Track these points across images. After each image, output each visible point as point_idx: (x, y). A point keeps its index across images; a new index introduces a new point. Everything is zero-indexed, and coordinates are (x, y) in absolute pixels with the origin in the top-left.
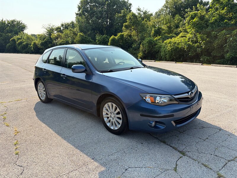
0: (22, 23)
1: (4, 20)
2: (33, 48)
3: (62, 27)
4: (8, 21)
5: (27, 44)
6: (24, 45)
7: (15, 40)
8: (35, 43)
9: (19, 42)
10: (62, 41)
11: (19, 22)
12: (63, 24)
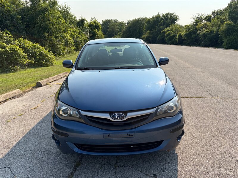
0: (175, 15)
1: (159, 14)
2: (178, 39)
3: (213, 15)
4: (163, 15)
5: (174, 36)
6: (171, 36)
7: (165, 31)
8: (180, 34)
9: (167, 33)
10: (206, 32)
11: (173, 14)
12: (215, 11)
